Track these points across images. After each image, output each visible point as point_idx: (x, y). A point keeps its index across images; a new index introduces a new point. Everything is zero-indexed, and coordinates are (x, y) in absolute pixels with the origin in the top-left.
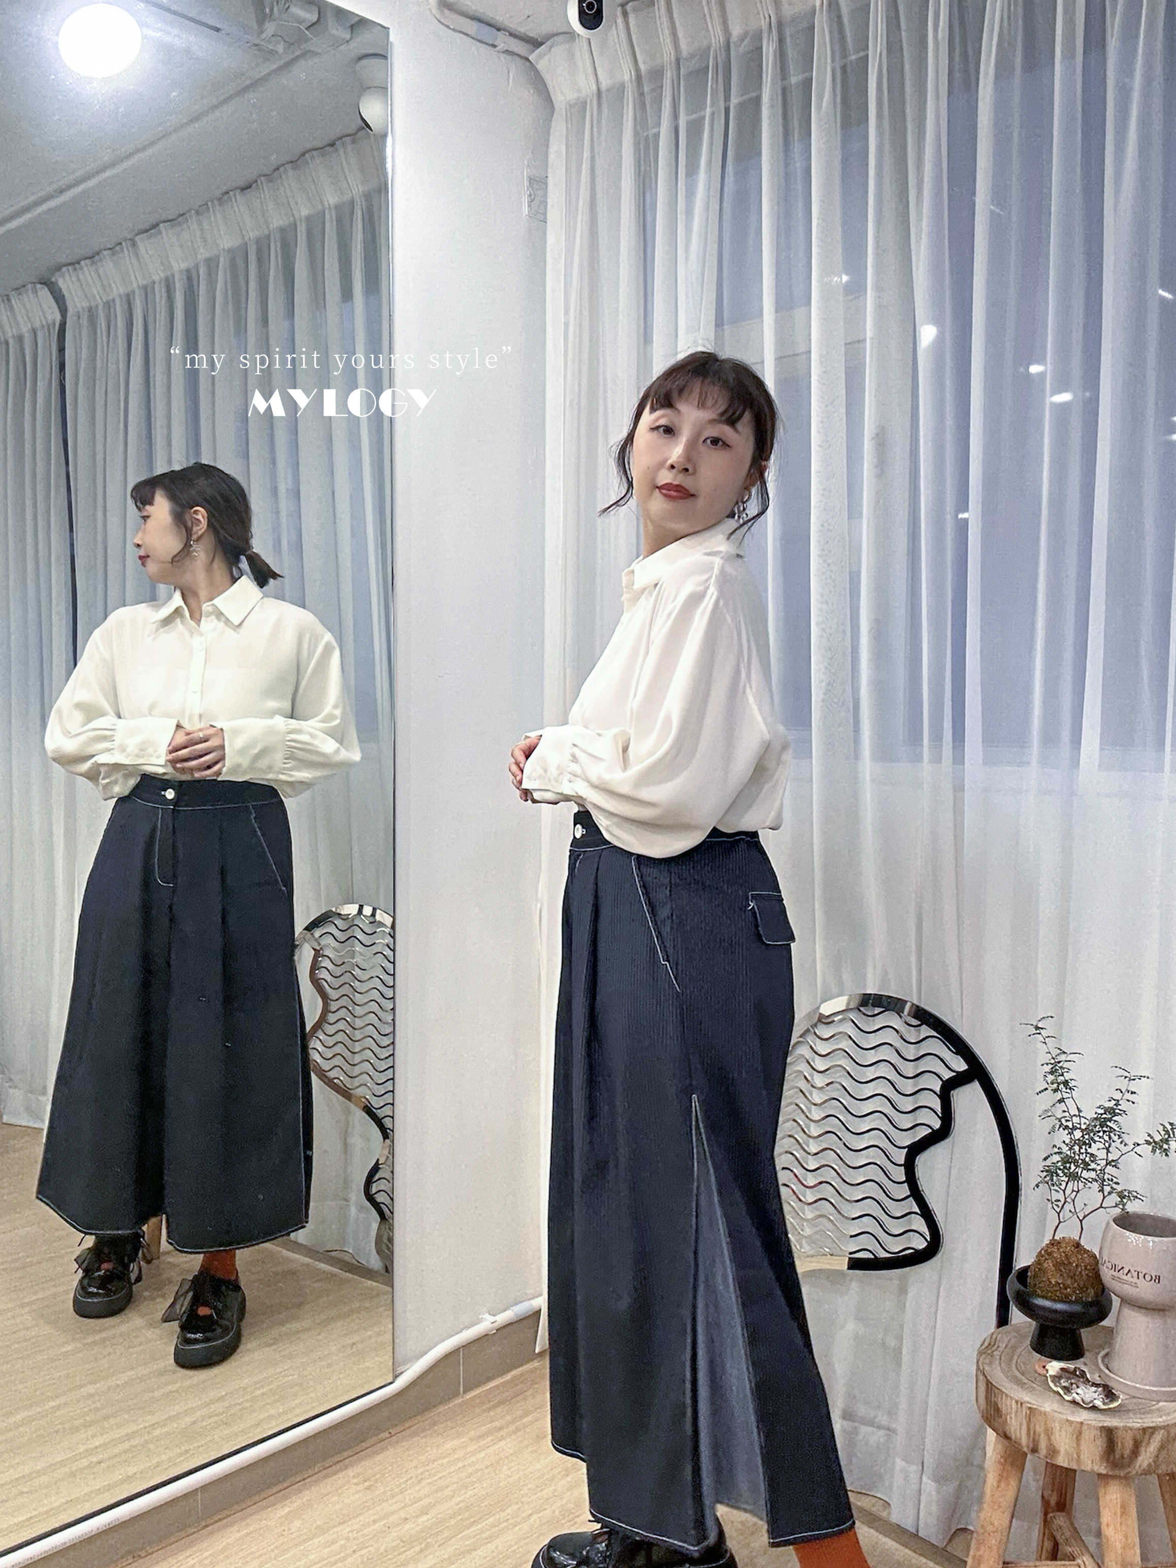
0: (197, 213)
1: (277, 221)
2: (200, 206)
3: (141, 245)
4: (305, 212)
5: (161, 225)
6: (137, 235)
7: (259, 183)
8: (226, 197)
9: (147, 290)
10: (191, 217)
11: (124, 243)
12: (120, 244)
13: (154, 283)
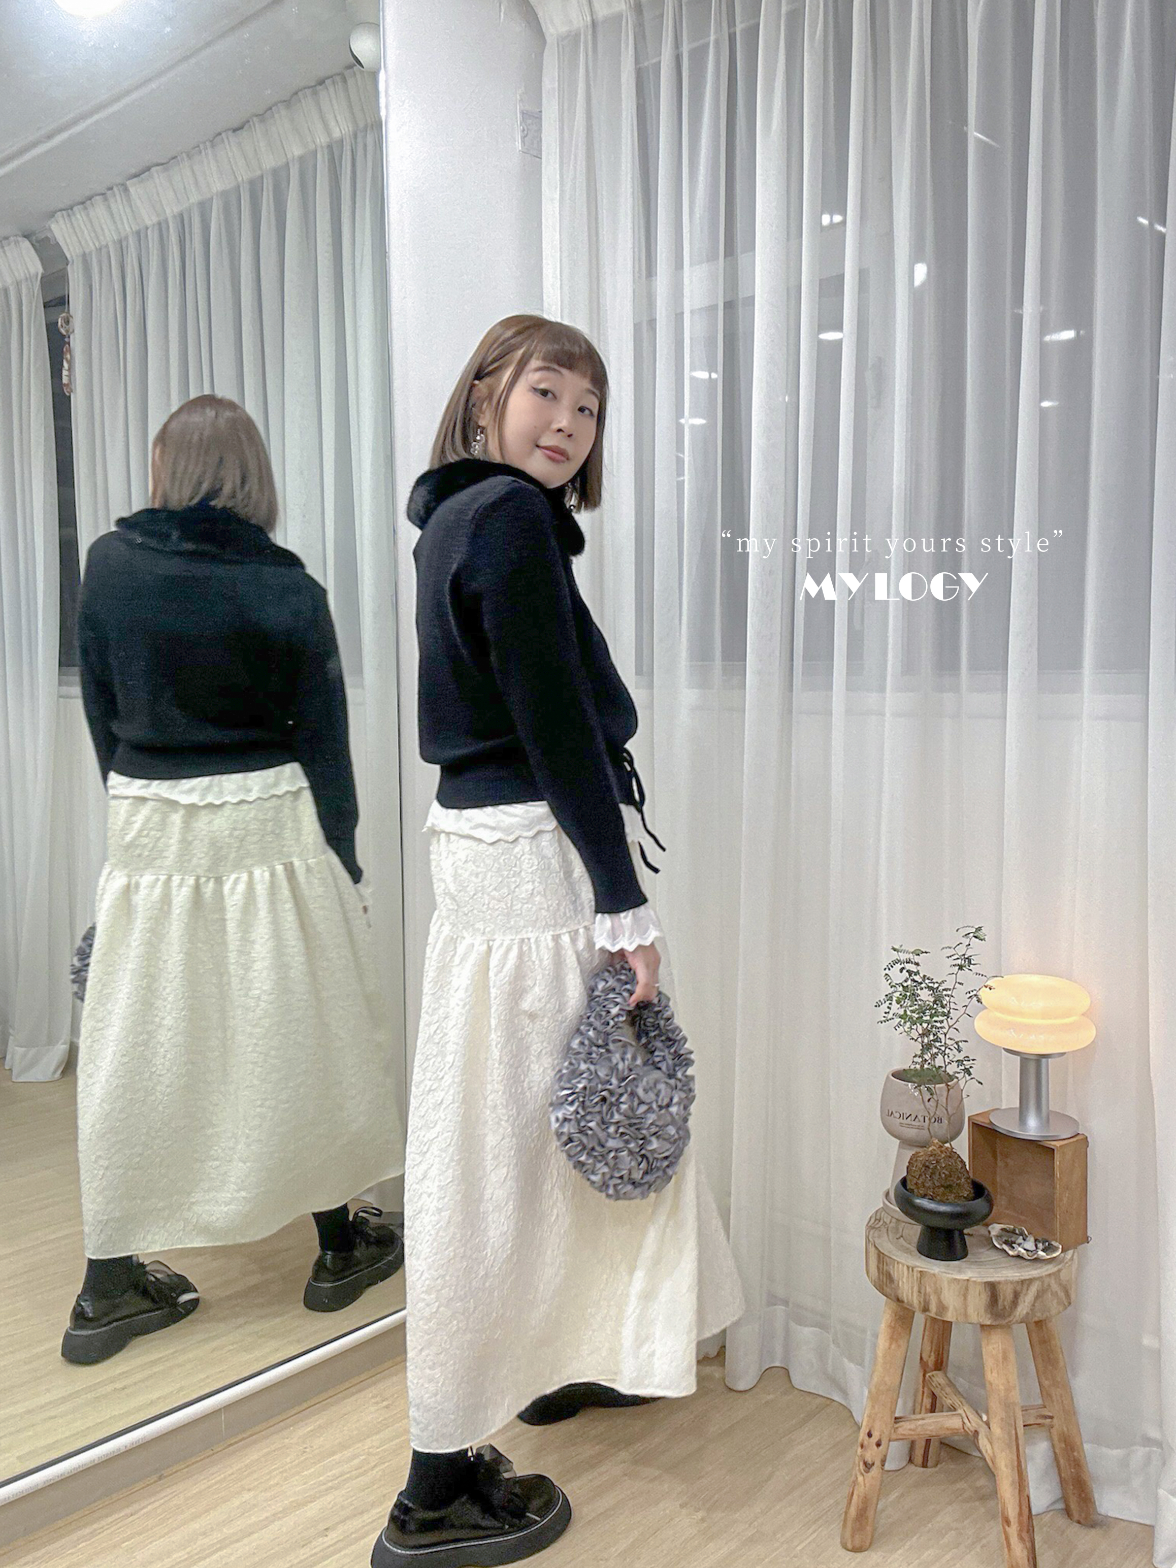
0: (189, 157)
1: (269, 162)
2: (194, 148)
3: (132, 190)
4: (297, 151)
5: (153, 169)
6: (129, 179)
7: (251, 123)
8: (219, 138)
9: (140, 235)
10: (183, 160)
11: (115, 189)
12: (111, 189)
13: (147, 228)
